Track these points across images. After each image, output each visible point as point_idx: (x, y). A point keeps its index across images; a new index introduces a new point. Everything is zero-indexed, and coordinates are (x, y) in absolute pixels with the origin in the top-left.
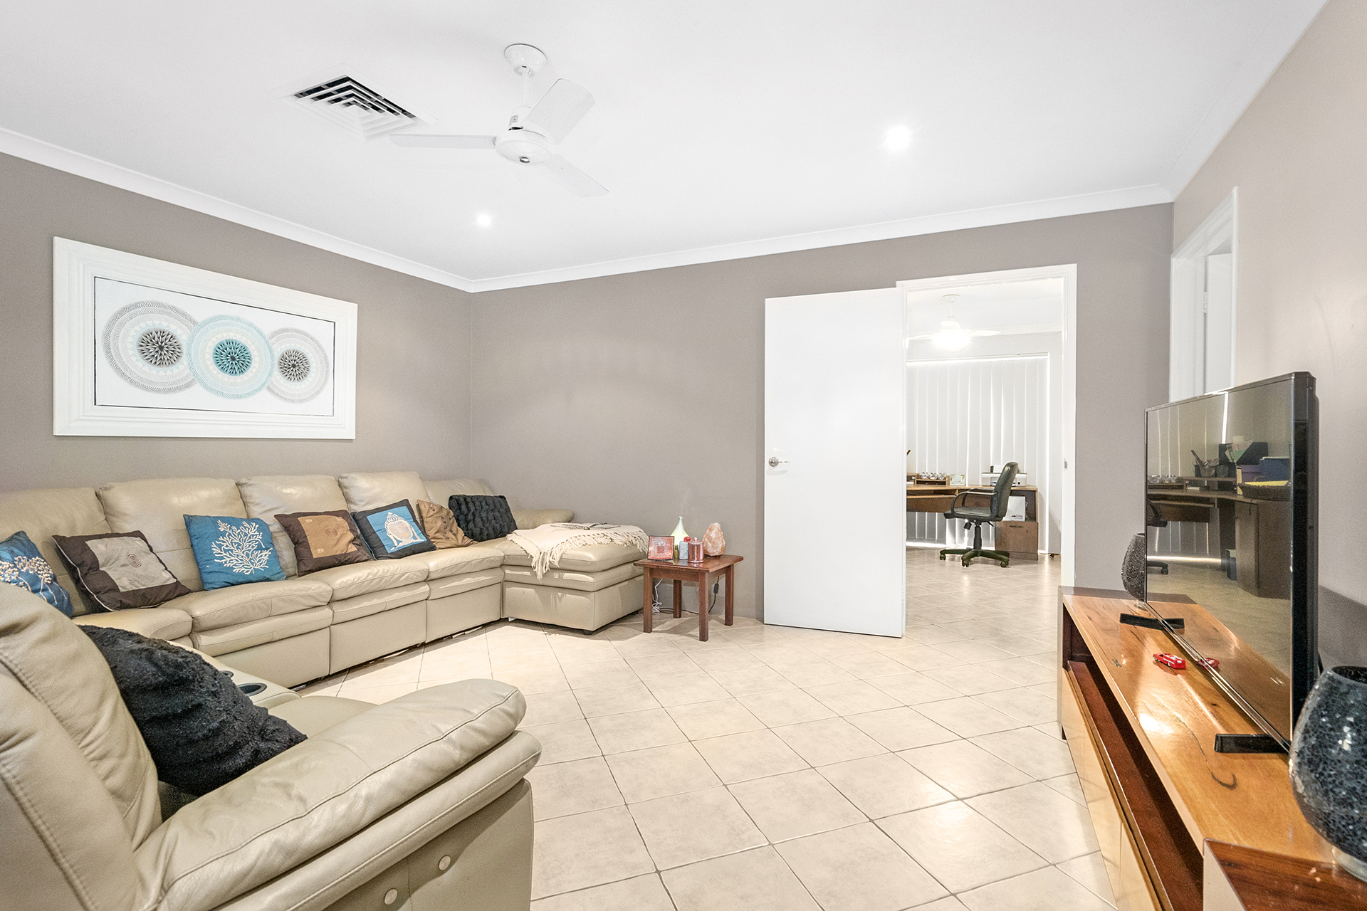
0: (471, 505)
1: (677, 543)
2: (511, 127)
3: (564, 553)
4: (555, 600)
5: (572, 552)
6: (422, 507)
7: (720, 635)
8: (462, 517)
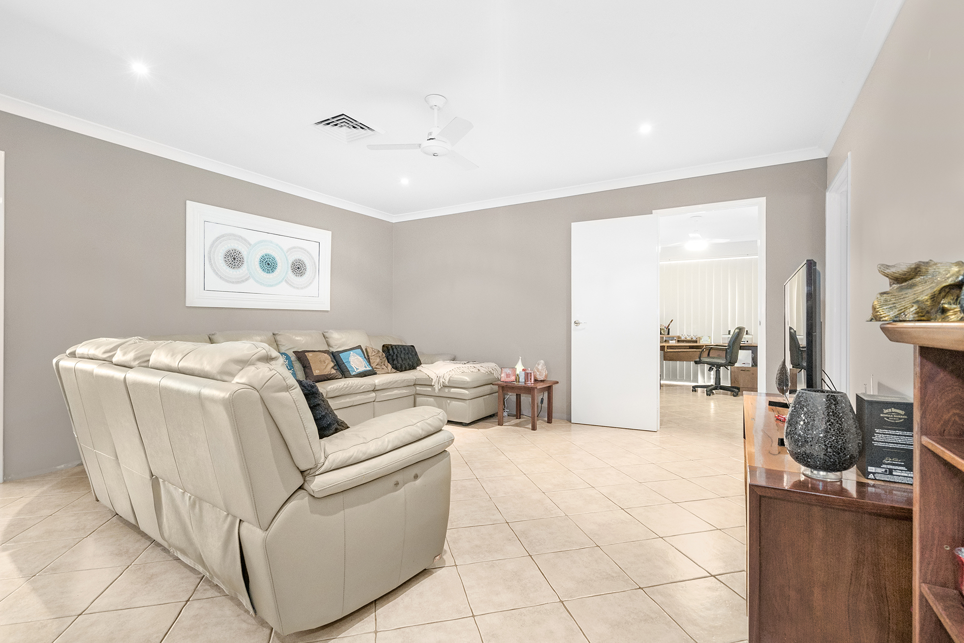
0: (395, 350)
1: (518, 372)
2: (429, 138)
3: (451, 377)
4: (446, 405)
5: (456, 376)
6: (368, 350)
7: (544, 428)
8: (390, 357)
